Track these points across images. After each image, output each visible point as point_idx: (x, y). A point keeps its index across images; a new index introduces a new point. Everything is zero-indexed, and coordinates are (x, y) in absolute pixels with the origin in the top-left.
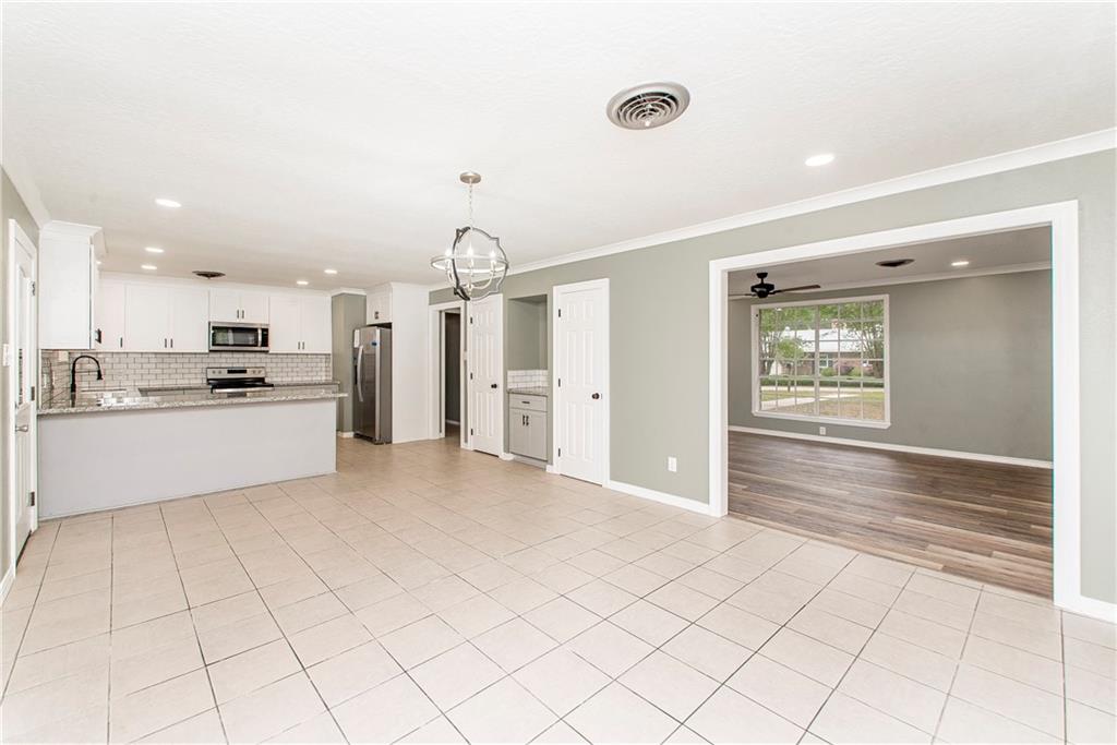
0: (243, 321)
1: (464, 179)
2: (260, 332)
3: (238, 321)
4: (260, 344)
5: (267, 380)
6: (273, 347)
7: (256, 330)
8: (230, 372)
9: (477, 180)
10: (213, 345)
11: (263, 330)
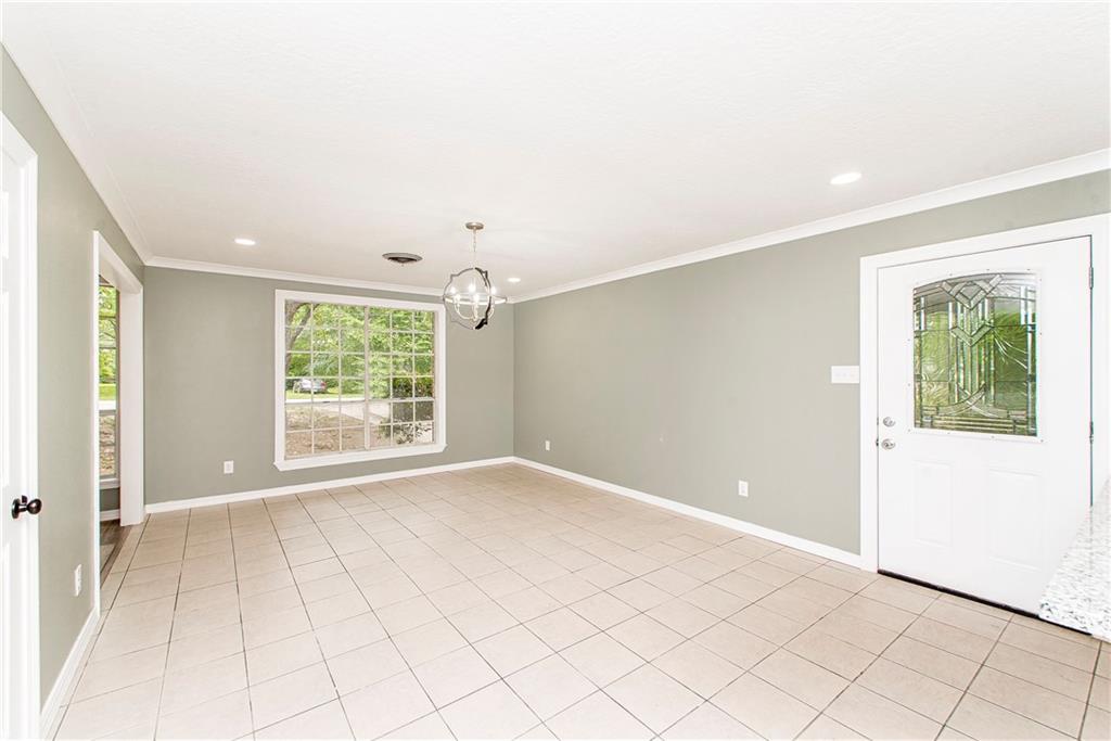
1: (469, 226)
9: (480, 227)
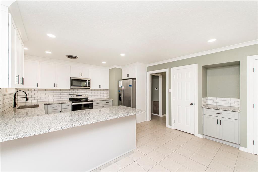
0: (81, 77)
2: (87, 81)
3: (80, 77)
4: (87, 86)
5: (89, 99)
6: (92, 87)
7: (86, 80)
8: (77, 96)
10: (72, 86)
11: (88, 81)
